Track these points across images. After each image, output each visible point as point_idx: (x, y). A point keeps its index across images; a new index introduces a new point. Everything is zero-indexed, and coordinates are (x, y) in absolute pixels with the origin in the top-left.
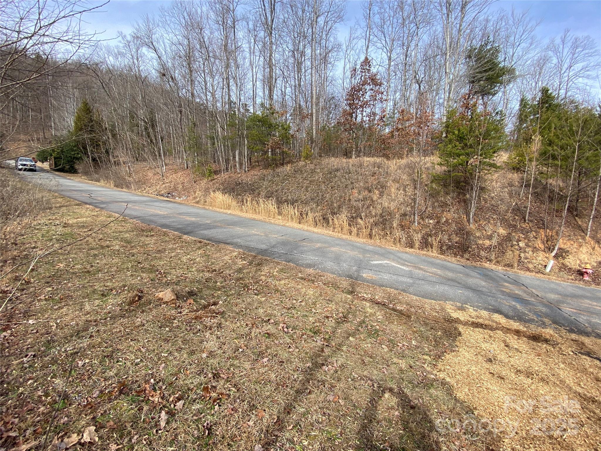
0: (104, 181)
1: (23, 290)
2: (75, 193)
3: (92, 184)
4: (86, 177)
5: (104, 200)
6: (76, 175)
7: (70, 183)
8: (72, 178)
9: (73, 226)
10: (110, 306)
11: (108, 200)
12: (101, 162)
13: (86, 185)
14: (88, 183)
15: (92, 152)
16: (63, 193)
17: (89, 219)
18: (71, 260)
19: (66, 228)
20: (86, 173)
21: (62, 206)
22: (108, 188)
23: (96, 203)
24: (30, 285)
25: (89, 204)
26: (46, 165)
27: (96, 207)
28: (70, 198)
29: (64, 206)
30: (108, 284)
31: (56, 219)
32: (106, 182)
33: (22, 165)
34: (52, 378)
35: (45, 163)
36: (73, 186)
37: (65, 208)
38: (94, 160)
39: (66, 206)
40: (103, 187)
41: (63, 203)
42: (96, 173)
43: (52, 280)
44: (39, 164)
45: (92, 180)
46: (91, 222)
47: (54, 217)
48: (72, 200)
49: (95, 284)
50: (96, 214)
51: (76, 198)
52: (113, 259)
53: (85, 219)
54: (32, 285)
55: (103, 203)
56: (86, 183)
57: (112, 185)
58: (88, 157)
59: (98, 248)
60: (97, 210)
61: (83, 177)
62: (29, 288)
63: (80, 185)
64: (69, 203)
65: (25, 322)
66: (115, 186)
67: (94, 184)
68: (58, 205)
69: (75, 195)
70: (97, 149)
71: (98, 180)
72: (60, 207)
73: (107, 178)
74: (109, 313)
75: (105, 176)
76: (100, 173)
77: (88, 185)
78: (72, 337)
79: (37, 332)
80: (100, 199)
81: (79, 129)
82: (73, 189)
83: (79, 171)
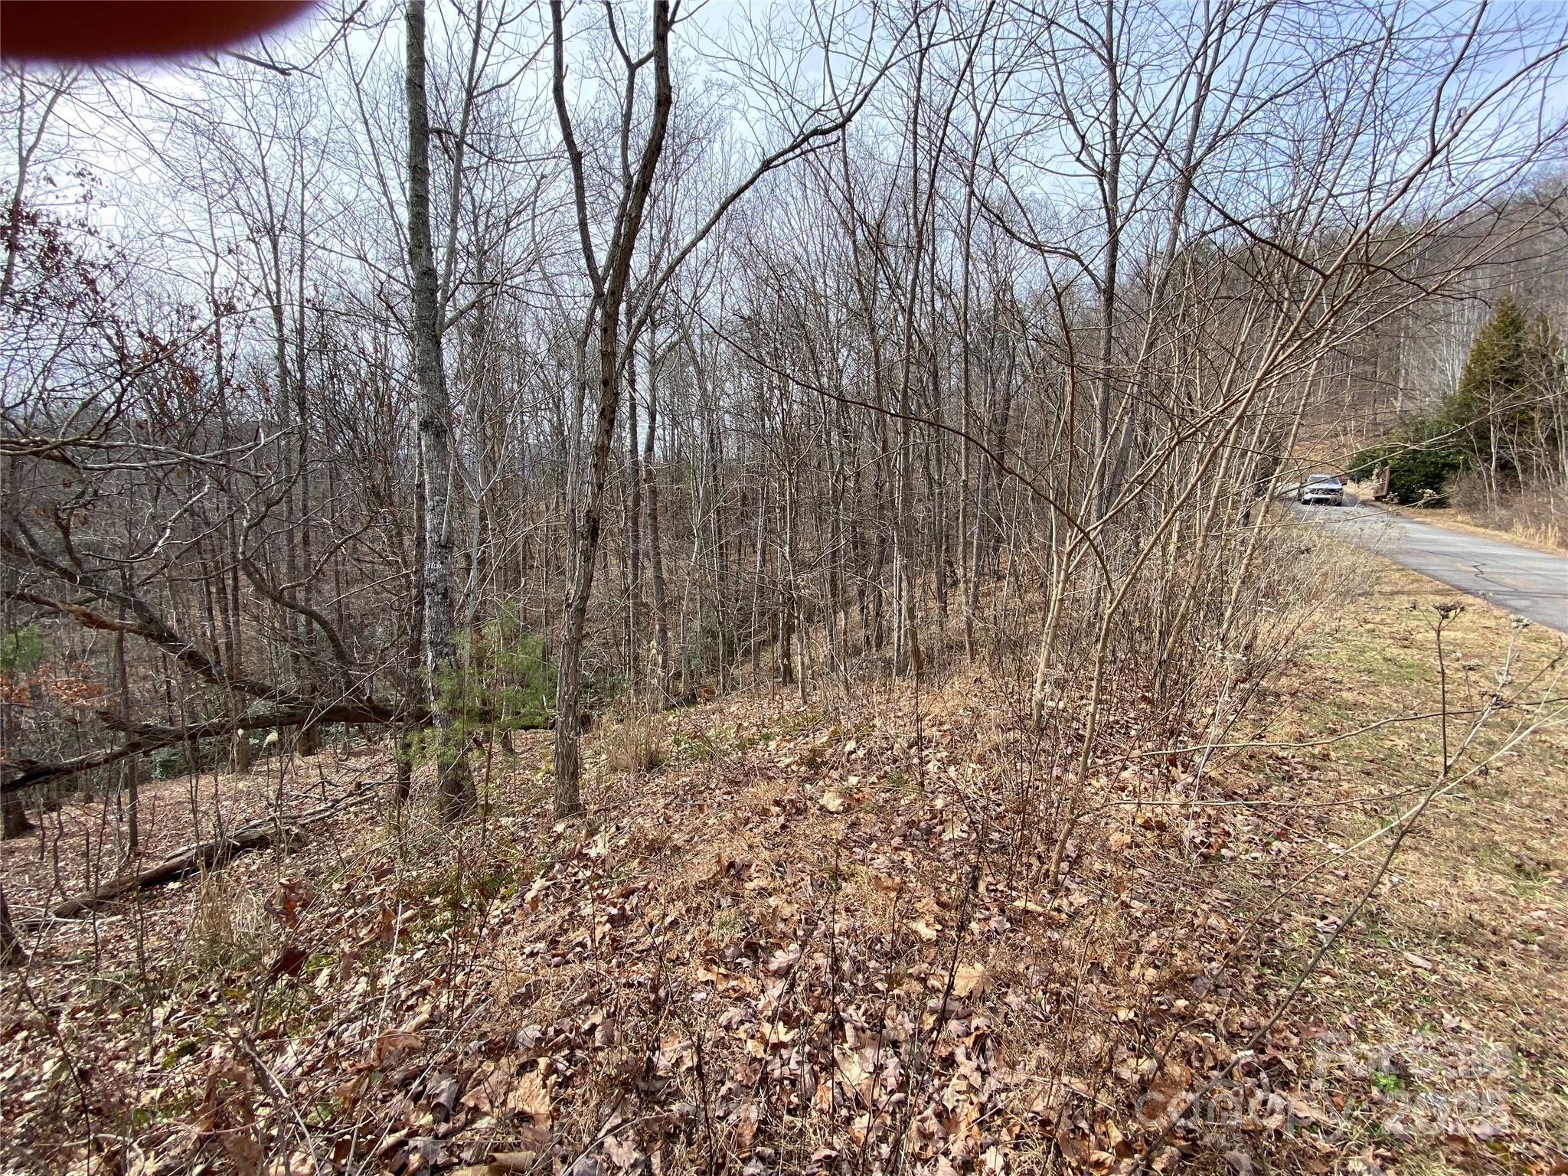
0: (1526, 527)
1: (1314, 768)
2: (1437, 560)
3: (1485, 535)
4: (1468, 518)
5: (1521, 584)
6: (1441, 511)
7: (1422, 532)
8: (1428, 520)
9: (1426, 649)
10: (1540, 913)
11: (1534, 588)
12: (1524, 471)
13: (1465, 539)
14: (1473, 534)
15: (1502, 444)
16: (1402, 558)
17: (1472, 635)
18: (1423, 736)
19: (1408, 651)
20: (1471, 506)
21: (1398, 593)
22: (1537, 550)
23: (1496, 592)
24: (1327, 763)
25: (1475, 594)
26: (1366, 490)
27: (1499, 604)
28: (1421, 572)
29: (1403, 593)
30: (1535, 843)
31: (1383, 622)
32: (1532, 530)
33: (1312, 491)
34: (1376, 1004)
35: (1364, 484)
36: (1430, 541)
37: (1405, 597)
38: (1505, 466)
39: (1409, 593)
40: (1519, 546)
41: (1401, 583)
42: (1503, 503)
43: (1378, 770)
44: (1351, 488)
45: (1486, 526)
46: (1479, 646)
47: (1378, 619)
48: (1425, 578)
49: (1494, 826)
50: (1492, 623)
51: (1438, 573)
52: (1548, 774)
53: (1459, 634)
54: (1333, 765)
55: (1517, 593)
56: (1467, 533)
57: (1551, 542)
58: (1489, 460)
59: (1498, 725)
60: (1497, 612)
61: (1460, 518)
62: (1325, 770)
63: (1449, 538)
64: (1416, 585)
65: (1320, 841)
66: (1560, 545)
67: (1491, 537)
68: (1388, 589)
69: (1434, 565)
70: (1520, 434)
71: (1505, 526)
72: (1393, 593)
73: (1538, 519)
74: (1539, 931)
75: (1531, 513)
76: (1516, 506)
77: (1477, 540)
78: (1429, 936)
79: (1346, 878)
80: (1509, 581)
81: (1475, 382)
82: (1430, 548)
83: (1451, 501)
